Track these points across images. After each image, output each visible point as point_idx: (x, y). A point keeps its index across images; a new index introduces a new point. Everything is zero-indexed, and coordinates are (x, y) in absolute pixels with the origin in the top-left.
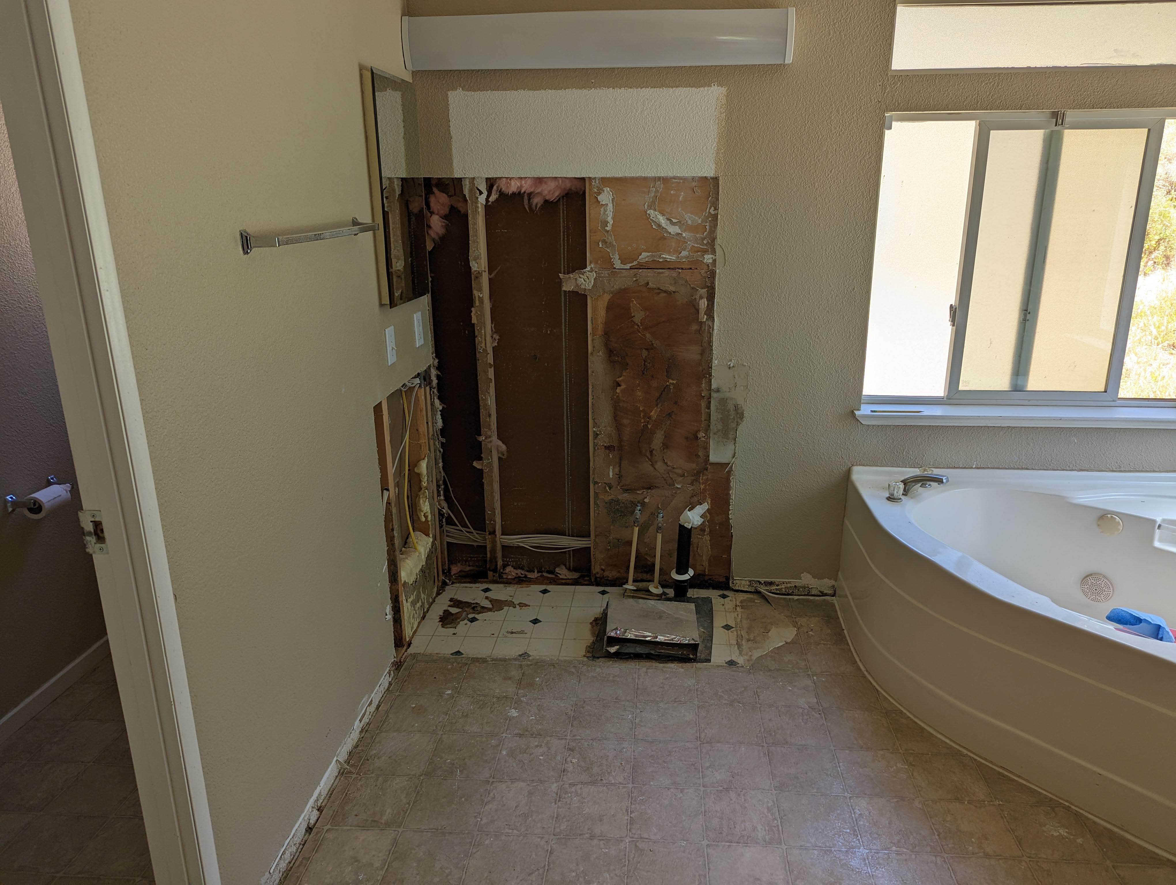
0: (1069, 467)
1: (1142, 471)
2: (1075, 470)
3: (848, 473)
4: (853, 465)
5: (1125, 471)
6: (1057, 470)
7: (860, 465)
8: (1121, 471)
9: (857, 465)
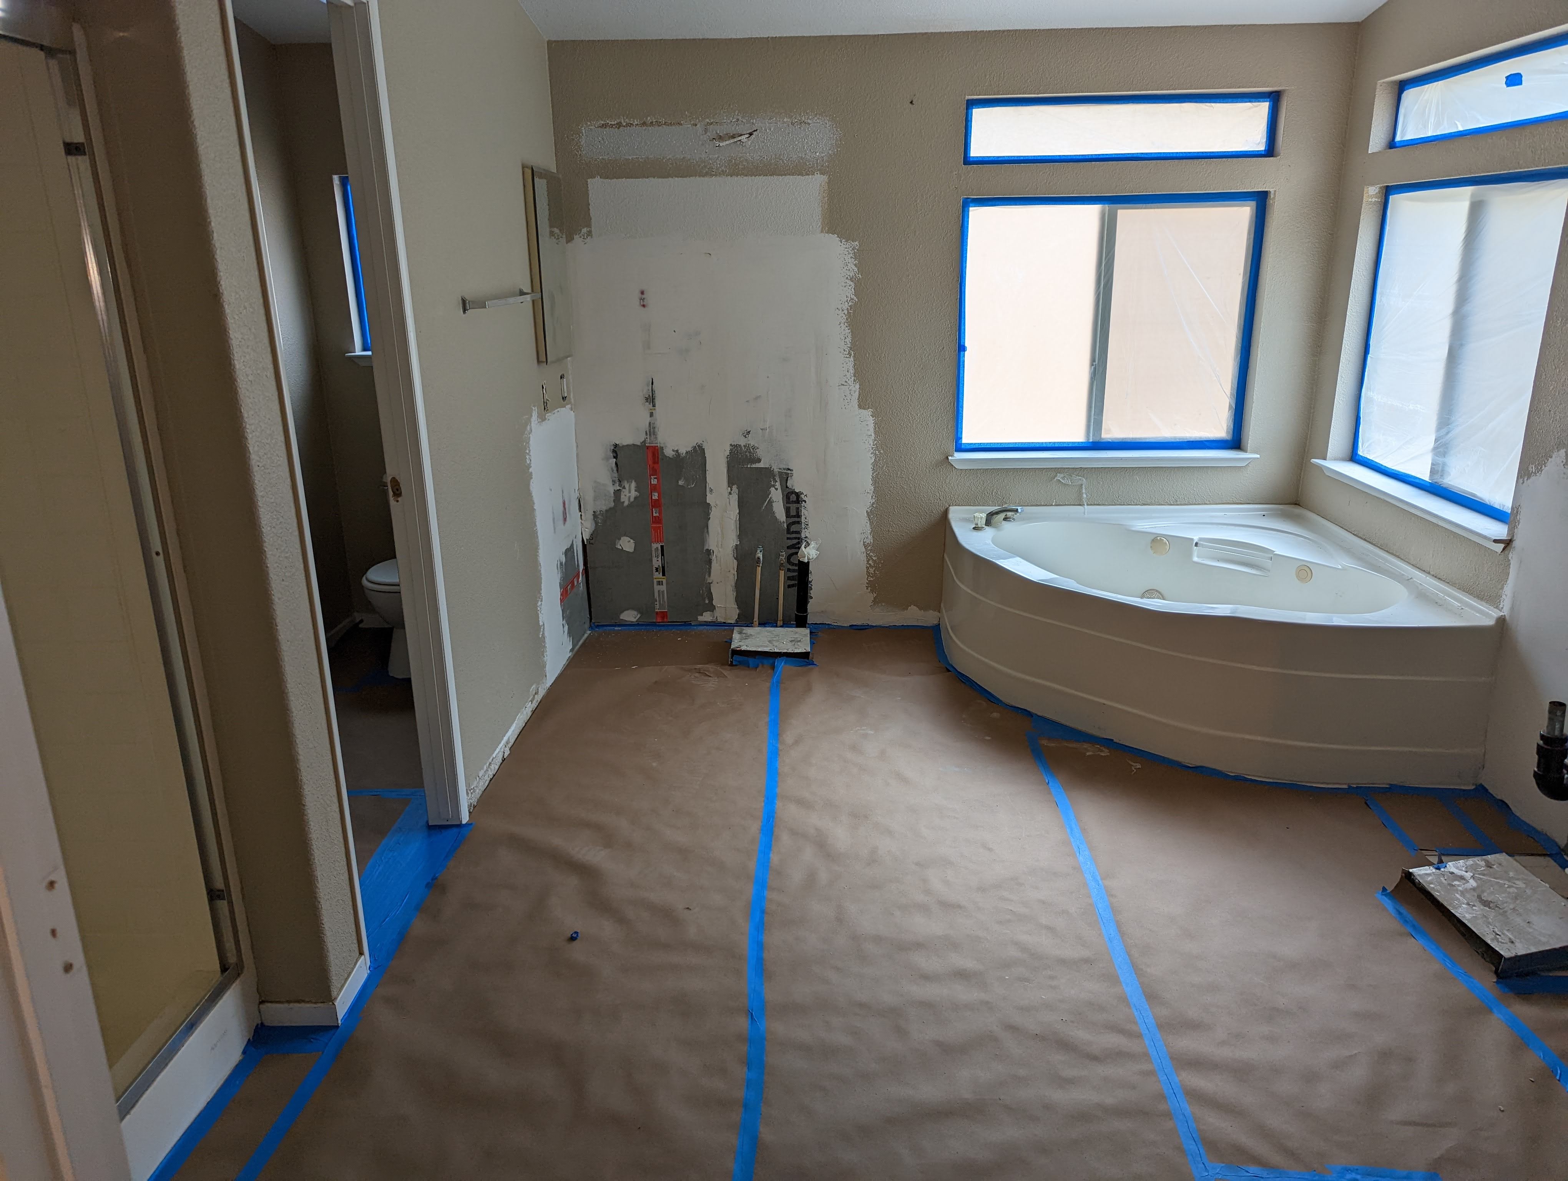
0: (1134, 502)
1: (1195, 504)
2: (1139, 505)
3: (946, 512)
4: (950, 506)
5: (1181, 505)
6: (1124, 505)
7: (955, 505)
8: (1178, 505)
9: (953, 505)
